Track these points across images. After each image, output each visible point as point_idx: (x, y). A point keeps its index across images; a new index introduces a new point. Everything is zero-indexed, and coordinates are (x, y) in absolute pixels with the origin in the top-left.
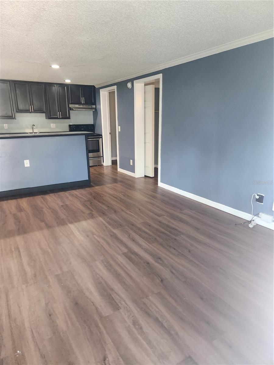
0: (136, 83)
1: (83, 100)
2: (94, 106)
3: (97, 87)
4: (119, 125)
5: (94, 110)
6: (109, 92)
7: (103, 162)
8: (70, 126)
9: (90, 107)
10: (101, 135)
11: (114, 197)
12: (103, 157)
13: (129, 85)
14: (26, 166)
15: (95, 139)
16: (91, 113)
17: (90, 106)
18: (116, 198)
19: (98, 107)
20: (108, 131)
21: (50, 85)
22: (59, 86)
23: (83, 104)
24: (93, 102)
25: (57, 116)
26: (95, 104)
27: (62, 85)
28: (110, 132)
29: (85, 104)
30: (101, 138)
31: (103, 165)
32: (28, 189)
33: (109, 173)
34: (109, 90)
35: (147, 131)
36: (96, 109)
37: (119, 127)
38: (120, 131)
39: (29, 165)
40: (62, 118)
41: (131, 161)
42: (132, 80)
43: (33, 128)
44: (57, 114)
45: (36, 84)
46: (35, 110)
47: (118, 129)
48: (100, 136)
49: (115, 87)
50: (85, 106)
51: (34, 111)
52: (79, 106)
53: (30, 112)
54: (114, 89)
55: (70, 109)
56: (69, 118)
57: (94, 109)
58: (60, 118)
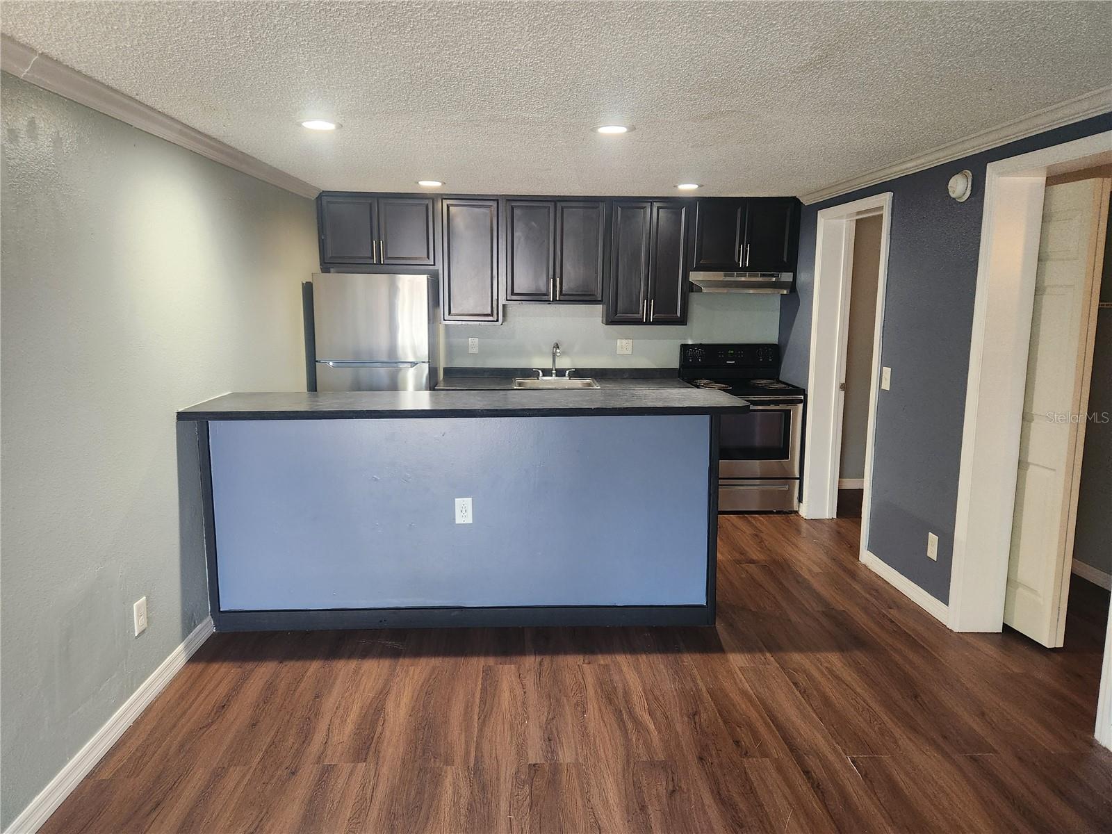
0: (1001, 174)
1: (742, 254)
2: (787, 277)
3: (806, 201)
4: (884, 363)
5: (785, 292)
6: (857, 221)
7: (800, 500)
8: (684, 348)
9: (774, 279)
10: (804, 392)
11: (807, 773)
12: (801, 479)
13: (959, 187)
14: (459, 520)
15: (772, 407)
16: (773, 300)
17: (772, 276)
18: (817, 787)
19: (802, 277)
20: (836, 374)
21: (633, 204)
22: (659, 208)
23: (744, 269)
24: (785, 260)
25: (640, 316)
26: (792, 267)
27: (673, 203)
28: (843, 381)
29: (752, 268)
30: (801, 401)
31: (797, 512)
32: (456, 612)
33: (816, 569)
34: (858, 213)
35: (1038, 408)
36: (792, 287)
37: (887, 371)
38: (886, 386)
39: (469, 520)
40: (657, 322)
41: (933, 539)
42: (976, 165)
43: (554, 355)
44: (641, 308)
45: (581, 204)
46: (565, 295)
47: (880, 378)
48: (798, 394)
49: (884, 200)
50: (750, 276)
51: (563, 298)
52: (725, 276)
53: (548, 302)
54: (881, 208)
55: (690, 288)
56: (683, 321)
57: (784, 288)
58: (648, 323)
